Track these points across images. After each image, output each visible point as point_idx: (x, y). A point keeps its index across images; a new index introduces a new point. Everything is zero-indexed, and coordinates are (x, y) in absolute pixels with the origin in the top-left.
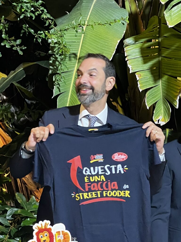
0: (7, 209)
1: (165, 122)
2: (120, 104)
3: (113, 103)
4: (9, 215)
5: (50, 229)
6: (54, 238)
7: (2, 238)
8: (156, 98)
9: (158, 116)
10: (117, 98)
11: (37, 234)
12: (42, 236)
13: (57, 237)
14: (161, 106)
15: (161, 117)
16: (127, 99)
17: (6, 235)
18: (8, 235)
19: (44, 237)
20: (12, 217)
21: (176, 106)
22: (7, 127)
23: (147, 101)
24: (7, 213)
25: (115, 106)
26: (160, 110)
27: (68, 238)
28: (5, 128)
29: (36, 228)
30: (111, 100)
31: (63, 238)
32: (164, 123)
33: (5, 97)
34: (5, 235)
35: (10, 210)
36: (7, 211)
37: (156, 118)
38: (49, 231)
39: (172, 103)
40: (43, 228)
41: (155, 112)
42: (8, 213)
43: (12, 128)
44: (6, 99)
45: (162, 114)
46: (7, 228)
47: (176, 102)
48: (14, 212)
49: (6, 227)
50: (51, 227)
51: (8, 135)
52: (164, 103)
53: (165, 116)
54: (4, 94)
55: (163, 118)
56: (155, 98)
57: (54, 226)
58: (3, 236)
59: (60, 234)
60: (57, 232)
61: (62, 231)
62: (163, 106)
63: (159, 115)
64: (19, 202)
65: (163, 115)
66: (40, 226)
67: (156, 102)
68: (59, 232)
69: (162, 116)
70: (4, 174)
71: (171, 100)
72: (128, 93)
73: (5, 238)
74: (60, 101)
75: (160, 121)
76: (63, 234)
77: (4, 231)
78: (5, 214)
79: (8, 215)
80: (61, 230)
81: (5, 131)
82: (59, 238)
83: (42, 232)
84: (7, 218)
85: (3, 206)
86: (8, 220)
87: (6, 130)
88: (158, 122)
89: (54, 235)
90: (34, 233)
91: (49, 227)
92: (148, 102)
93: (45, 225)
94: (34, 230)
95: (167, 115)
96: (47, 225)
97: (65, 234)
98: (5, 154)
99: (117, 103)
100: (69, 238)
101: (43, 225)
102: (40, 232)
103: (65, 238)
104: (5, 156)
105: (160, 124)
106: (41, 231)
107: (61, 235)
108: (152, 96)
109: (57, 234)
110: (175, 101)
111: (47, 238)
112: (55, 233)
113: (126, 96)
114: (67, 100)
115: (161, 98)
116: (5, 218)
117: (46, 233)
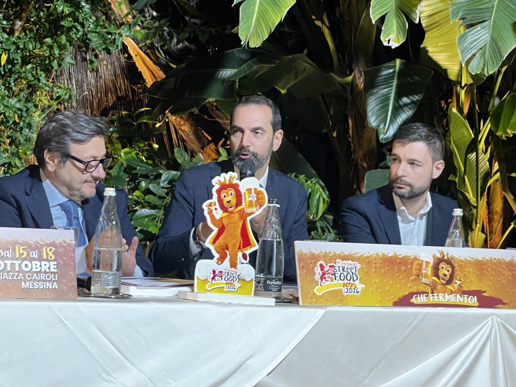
0: (161, 171)
1: (399, 43)
2: (327, 24)
3: (316, 22)
4: (164, 181)
5: (237, 185)
6: (243, 198)
7: (154, 213)
8: (386, 8)
9: (388, 35)
10: (323, 14)
11: (219, 192)
12: (225, 195)
13: (247, 197)
14: (393, 21)
15: (393, 36)
16: (338, 16)
17: (160, 209)
18: (162, 210)
19: (228, 196)
20: (168, 183)
21: (415, 19)
22: (158, 57)
23: (372, 12)
24: (160, 178)
25: (319, 28)
26: (392, 25)
27: (262, 199)
28: (155, 58)
29: (216, 183)
30: (314, 17)
31: (256, 199)
32: (397, 45)
33: (155, 14)
34: (158, 210)
35: (166, 173)
36: (161, 175)
37: (385, 38)
38: (235, 187)
39: (409, 15)
40: (227, 182)
41: (384, 29)
42: (163, 178)
43: (166, 58)
44: (157, 16)
45: (394, 31)
46: (161, 200)
47: (415, 14)
48: (171, 176)
49: (161, 198)
50: (238, 182)
51: (160, 69)
52: (398, 17)
53: (399, 35)
54: (153, 9)
55: (396, 38)
56: (384, 7)
57: (243, 180)
58: (156, 211)
59: (250, 193)
60: (247, 190)
61: (255, 189)
62: (396, 19)
63: (390, 32)
64: (179, 161)
65: (395, 33)
66: (223, 181)
67: (386, 14)
68: (249, 190)
69: (393, 34)
70: (156, 124)
71: (407, 10)
72: (339, 6)
73: (158, 215)
74: (244, 10)
75: (390, 42)
76: (255, 193)
77: (157, 204)
78: (157, 180)
79: (162, 181)
80: (252, 187)
81: (155, 64)
82: (250, 198)
83: (226, 189)
84: (162, 185)
85: (155, 168)
86: (163, 188)
87: (156, 62)
88: (389, 43)
89: (243, 194)
90: (214, 191)
91: (235, 181)
92: (374, 14)
93: (230, 179)
94: (214, 186)
95: (401, 33)
96: (233, 179)
97: (258, 193)
98: (157, 94)
99: (323, 22)
100: (264, 198)
101: (228, 179)
102: (222, 190)
103: (258, 199)
104: (156, 97)
105: (391, 47)
106: (223, 187)
107: (253, 193)
108: (380, 4)
109: (246, 193)
110: (413, 12)
111: (233, 198)
112: (245, 191)
113: (336, 11)
114: (254, 9)
115: (393, 8)
116: (159, 184)
117: (232, 191)
